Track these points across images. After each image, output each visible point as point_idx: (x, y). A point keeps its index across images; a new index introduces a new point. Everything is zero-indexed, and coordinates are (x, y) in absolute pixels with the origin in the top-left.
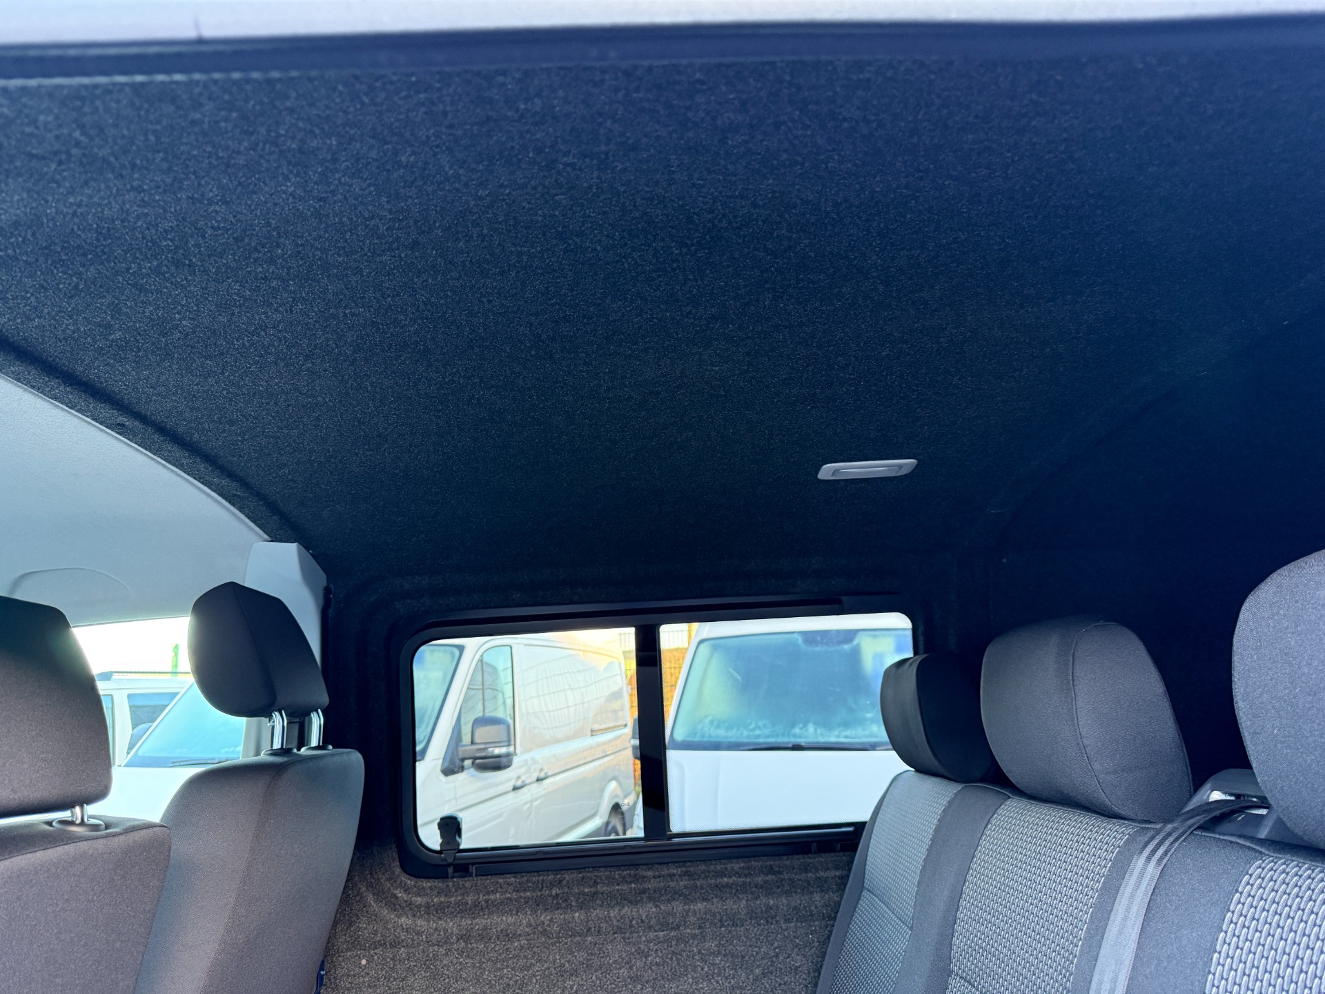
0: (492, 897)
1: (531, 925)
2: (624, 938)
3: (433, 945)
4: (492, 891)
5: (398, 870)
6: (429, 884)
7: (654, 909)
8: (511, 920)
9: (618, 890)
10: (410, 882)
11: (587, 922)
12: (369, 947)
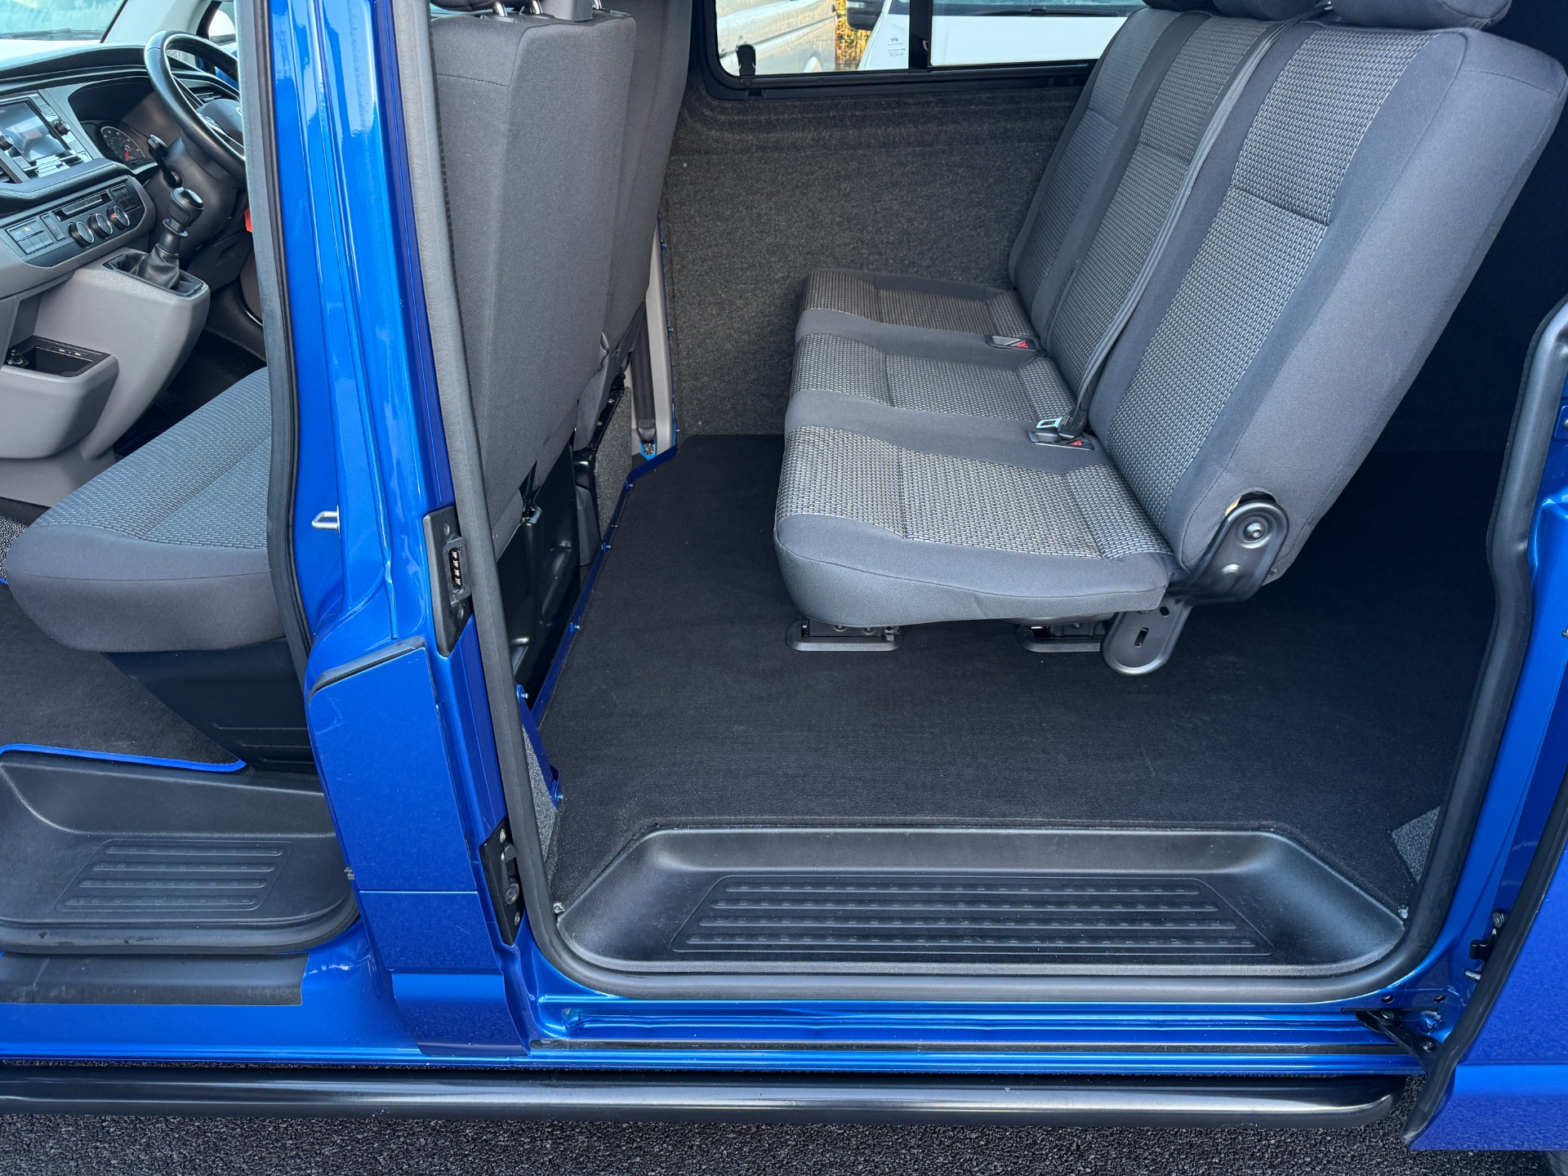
0: (781, 117)
1: (814, 139)
2: (888, 151)
3: (737, 153)
4: (781, 112)
5: (704, 93)
6: (730, 105)
7: (914, 130)
8: (799, 135)
9: (884, 114)
10: (715, 103)
11: (860, 138)
12: (689, 154)
